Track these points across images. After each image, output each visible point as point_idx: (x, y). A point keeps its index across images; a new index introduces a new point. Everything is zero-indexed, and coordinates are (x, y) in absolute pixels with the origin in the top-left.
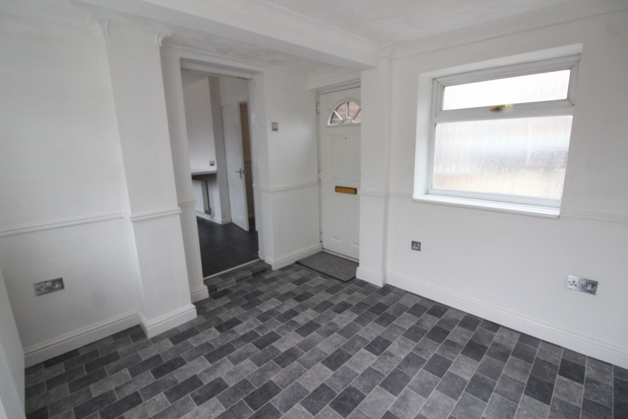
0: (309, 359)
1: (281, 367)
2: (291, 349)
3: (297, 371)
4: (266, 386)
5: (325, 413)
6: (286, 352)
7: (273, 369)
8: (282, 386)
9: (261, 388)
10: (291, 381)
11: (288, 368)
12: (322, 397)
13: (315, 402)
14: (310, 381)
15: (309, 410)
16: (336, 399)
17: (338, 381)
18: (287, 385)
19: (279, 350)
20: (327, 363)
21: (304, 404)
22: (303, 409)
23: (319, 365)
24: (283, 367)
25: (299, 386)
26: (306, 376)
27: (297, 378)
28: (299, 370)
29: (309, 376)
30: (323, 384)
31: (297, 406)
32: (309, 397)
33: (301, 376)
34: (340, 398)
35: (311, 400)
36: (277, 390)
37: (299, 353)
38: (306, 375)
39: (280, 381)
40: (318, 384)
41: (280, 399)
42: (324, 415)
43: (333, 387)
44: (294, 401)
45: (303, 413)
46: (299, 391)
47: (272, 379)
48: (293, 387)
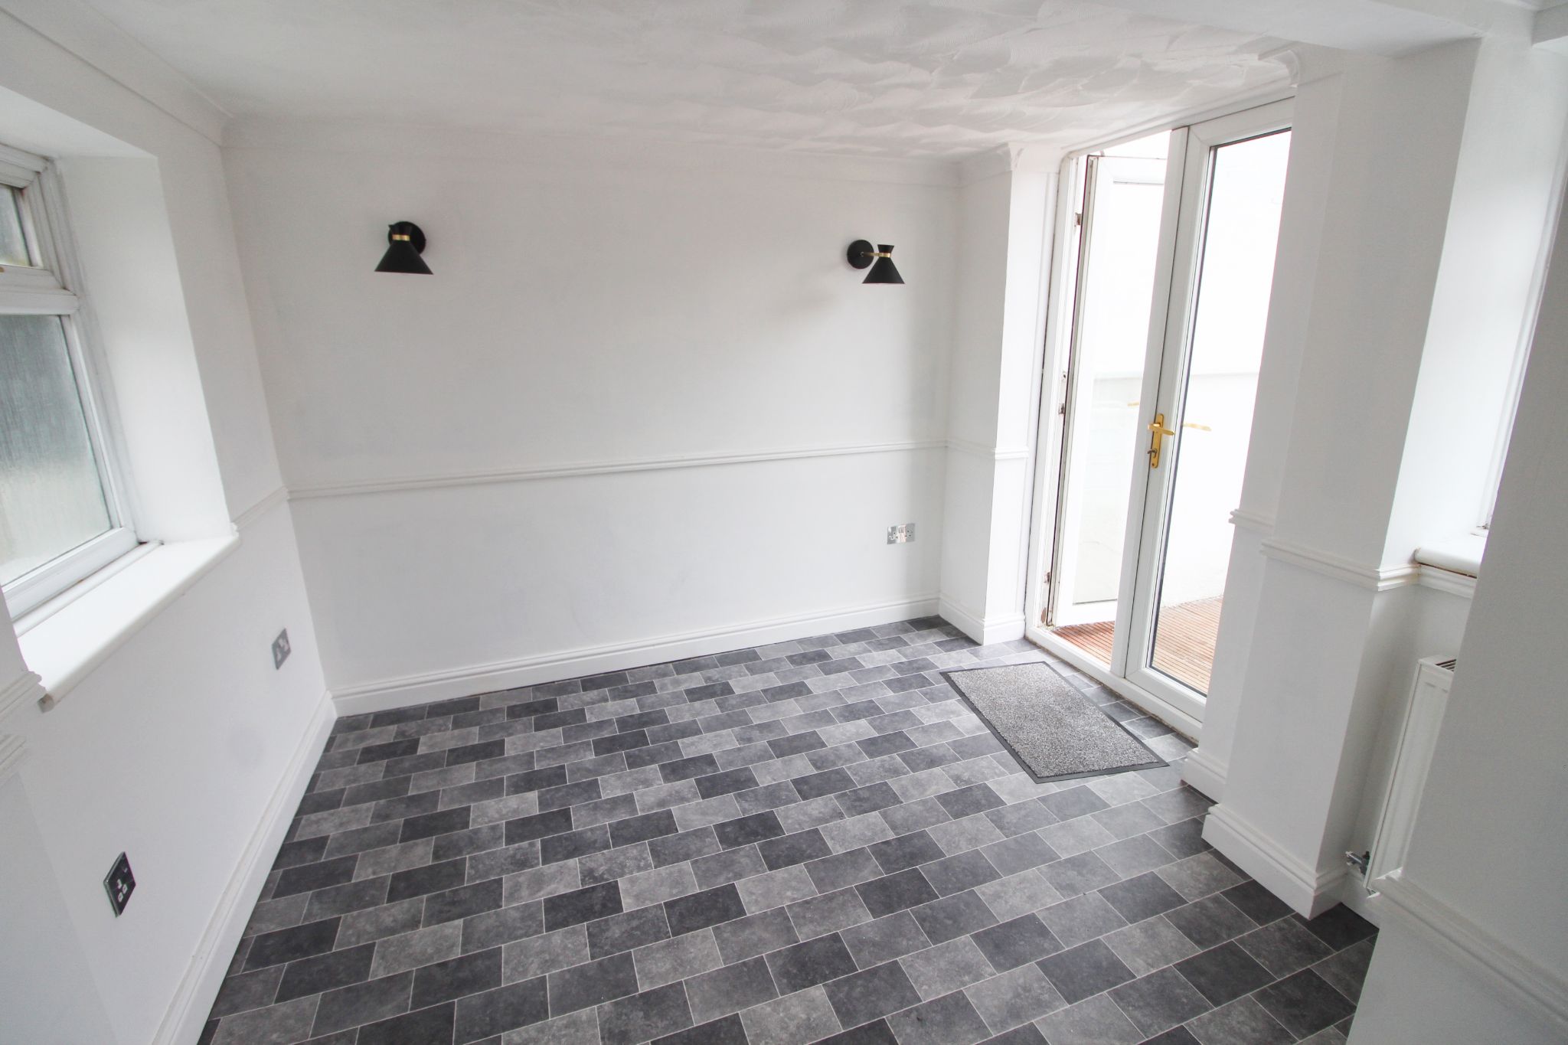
0: (766, 936)
1: (841, 941)
2: (795, 988)
3: (808, 915)
4: (889, 908)
5: (797, 826)
6: (813, 983)
7: (860, 944)
8: (855, 896)
9: (900, 907)
10: (830, 898)
11: (826, 931)
12: (787, 848)
13: (804, 846)
14: (794, 884)
15: (822, 839)
16: (766, 837)
17: (739, 862)
18: (843, 893)
19: (831, 996)
20: (734, 908)
21: (825, 850)
22: (830, 844)
23: (752, 910)
24: (835, 938)
25: (820, 883)
26: (796, 896)
27: (815, 899)
28: (804, 917)
29: (789, 893)
30: (771, 868)
31: (837, 852)
32: (810, 857)
33: (807, 902)
34: (759, 837)
35: (808, 851)
36: (867, 891)
37: (780, 962)
38: (794, 899)
39: (854, 906)
40: (781, 874)
41: (866, 872)
42: (800, 824)
43: (758, 856)
44: (839, 860)
45: (832, 839)
46: (823, 874)
47: (871, 919)
48: (833, 885)
